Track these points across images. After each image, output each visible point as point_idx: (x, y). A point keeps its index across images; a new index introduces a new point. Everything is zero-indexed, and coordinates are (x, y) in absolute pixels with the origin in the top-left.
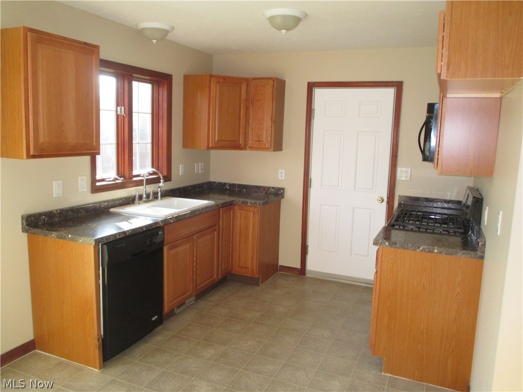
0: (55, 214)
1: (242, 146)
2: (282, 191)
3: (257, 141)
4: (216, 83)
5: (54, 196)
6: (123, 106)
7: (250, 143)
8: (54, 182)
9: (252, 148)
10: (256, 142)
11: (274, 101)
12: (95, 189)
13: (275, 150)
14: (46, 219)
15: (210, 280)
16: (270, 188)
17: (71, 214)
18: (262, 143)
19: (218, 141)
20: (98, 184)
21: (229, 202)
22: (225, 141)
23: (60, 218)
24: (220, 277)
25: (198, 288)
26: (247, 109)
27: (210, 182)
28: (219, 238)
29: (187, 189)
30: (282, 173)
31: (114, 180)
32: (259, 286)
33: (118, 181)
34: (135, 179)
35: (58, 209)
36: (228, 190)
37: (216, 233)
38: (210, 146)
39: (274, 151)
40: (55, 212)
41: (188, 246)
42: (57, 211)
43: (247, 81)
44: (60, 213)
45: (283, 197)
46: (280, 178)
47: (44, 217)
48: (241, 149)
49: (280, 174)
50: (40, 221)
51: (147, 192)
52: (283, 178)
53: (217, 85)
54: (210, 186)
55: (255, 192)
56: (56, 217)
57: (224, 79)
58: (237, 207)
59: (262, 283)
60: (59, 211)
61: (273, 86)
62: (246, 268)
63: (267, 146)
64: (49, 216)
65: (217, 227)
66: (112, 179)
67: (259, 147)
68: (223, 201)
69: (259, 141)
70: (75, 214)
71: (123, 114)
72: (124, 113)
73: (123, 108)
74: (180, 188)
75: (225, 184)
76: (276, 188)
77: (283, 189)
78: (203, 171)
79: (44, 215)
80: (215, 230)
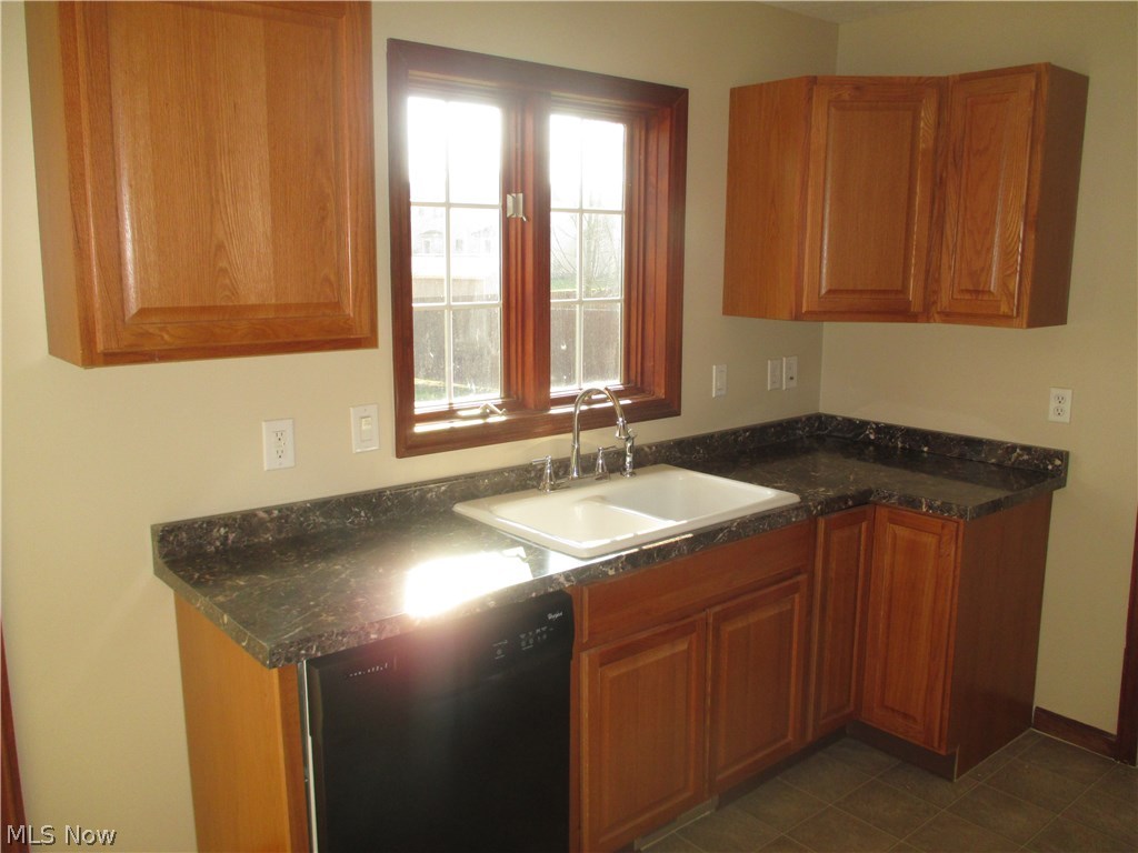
0: (262, 522)
1: (916, 307)
2: (1058, 462)
3: (968, 291)
4: (830, 102)
5: (266, 469)
6: (522, 192)
7: (944, 299)
8: (264, 423)
9: (949, 316)
10: (967, 297)
11: (1039, 148)
12: (408, 445)
13: (1034, 322)
14: (231, 536)
15: (766, 752)
16: (1014, 447)
17: (321, 520)
18: (986, 297)
19: (829, 292)
20: (420, 428)
21: (852, 497)
22: (853, 291)
23: (280, 532)
24: (810, 737)
25: (720, 777)
26: (938, 185)
27: (819, 417)
28: (810, 612)
29: (735, 440)
30: (1061, 400)
31: (484, 416)
32: (950, 780)
33: (493, 420)
34: (555, 411)
35: (275, 508)
36: (871, 442)
37: (797, 596)
38: (804, 310)
39: (1032, 323)
40: (262, 514)
41: (682, 646)
42: (268, 511)
43: (942, 88)
44: (279, 518)
45: (1062, 484)
46: (1052, 417)
47: (223, 531)
48: (913, 318)
49: (1053, 404)
50: (210, 543)
51: (582, 453)
52: (1066, 418)
53: (833, 110)
54: (819, 429)
55: (961, 458)
56: (267, 530)
57: (857, 88)
58: (882, 513)
59: (962, 770)
60: (276, 513)
61: (1035, 95)
62: (906, 716)
63: (1004, 309)
64: (240, 527)
65: (802, 578)
66: (478, 412)
67: (976, 310)
68: (831, 493)
69: (977, 292)
70: (334, 522)
71: (521, 215)
72: (525, 214)
73: (521, 195)
74: (711, 436)
75: (864, 424)
76: (1036, 449)
77: (1063, 456)
78: (794, 383)
79: (225, 526)
80: (794, 589)
